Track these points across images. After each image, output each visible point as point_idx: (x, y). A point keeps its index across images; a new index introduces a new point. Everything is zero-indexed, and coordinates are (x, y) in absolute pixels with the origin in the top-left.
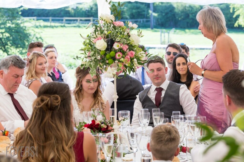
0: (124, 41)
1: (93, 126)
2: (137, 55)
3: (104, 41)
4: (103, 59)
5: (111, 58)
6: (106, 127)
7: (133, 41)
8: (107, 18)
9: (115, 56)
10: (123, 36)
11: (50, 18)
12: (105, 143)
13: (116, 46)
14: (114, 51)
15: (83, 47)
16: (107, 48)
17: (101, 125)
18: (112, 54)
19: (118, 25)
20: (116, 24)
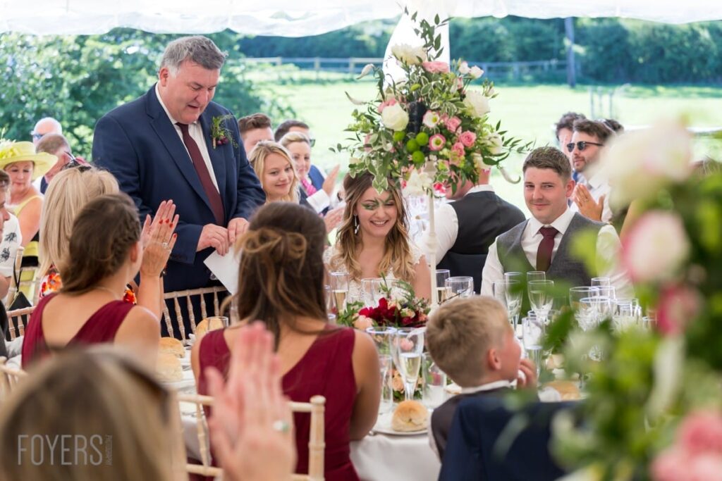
0: (449, 108)
1: (381, 314)
2: (482, 142)
3: (401, 108)
4: (400, 151)
5: (419, 147)
6: (412, 315)
7: (472, 108)
8: (406, 53)
9: (428, 144)
10: (448, 96)
11: (317, 61)
12: (404, 351)
13: (430, 120)
14: (425, 132)
15: (353, 122)
16: (408, 124)
17: (401, 310)
18: (421, 139)
19: (436, 69)
20: (431, 68)
